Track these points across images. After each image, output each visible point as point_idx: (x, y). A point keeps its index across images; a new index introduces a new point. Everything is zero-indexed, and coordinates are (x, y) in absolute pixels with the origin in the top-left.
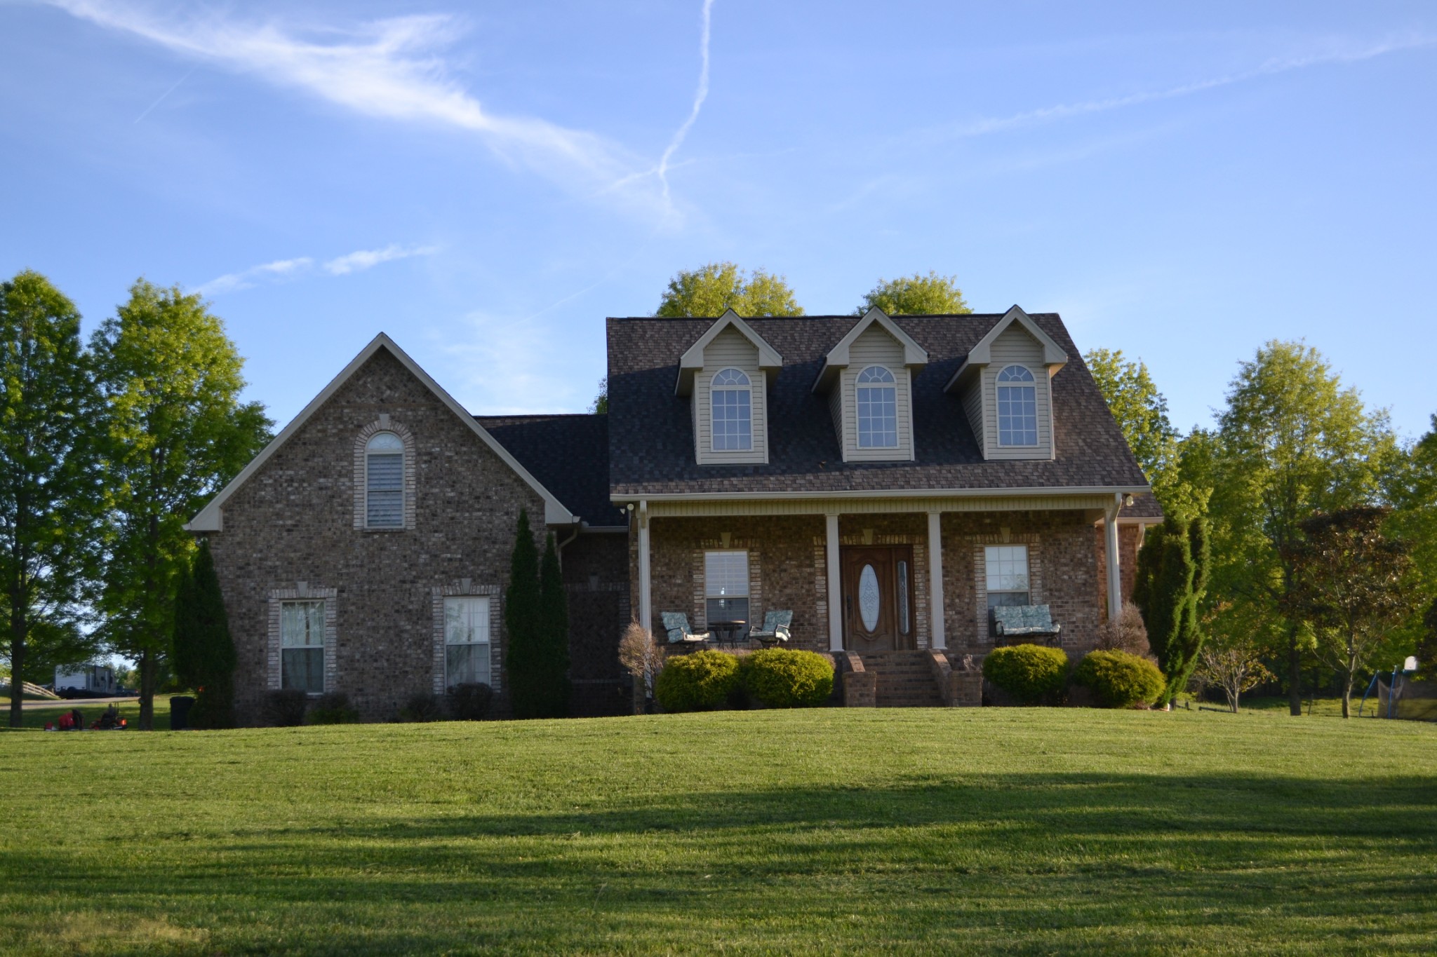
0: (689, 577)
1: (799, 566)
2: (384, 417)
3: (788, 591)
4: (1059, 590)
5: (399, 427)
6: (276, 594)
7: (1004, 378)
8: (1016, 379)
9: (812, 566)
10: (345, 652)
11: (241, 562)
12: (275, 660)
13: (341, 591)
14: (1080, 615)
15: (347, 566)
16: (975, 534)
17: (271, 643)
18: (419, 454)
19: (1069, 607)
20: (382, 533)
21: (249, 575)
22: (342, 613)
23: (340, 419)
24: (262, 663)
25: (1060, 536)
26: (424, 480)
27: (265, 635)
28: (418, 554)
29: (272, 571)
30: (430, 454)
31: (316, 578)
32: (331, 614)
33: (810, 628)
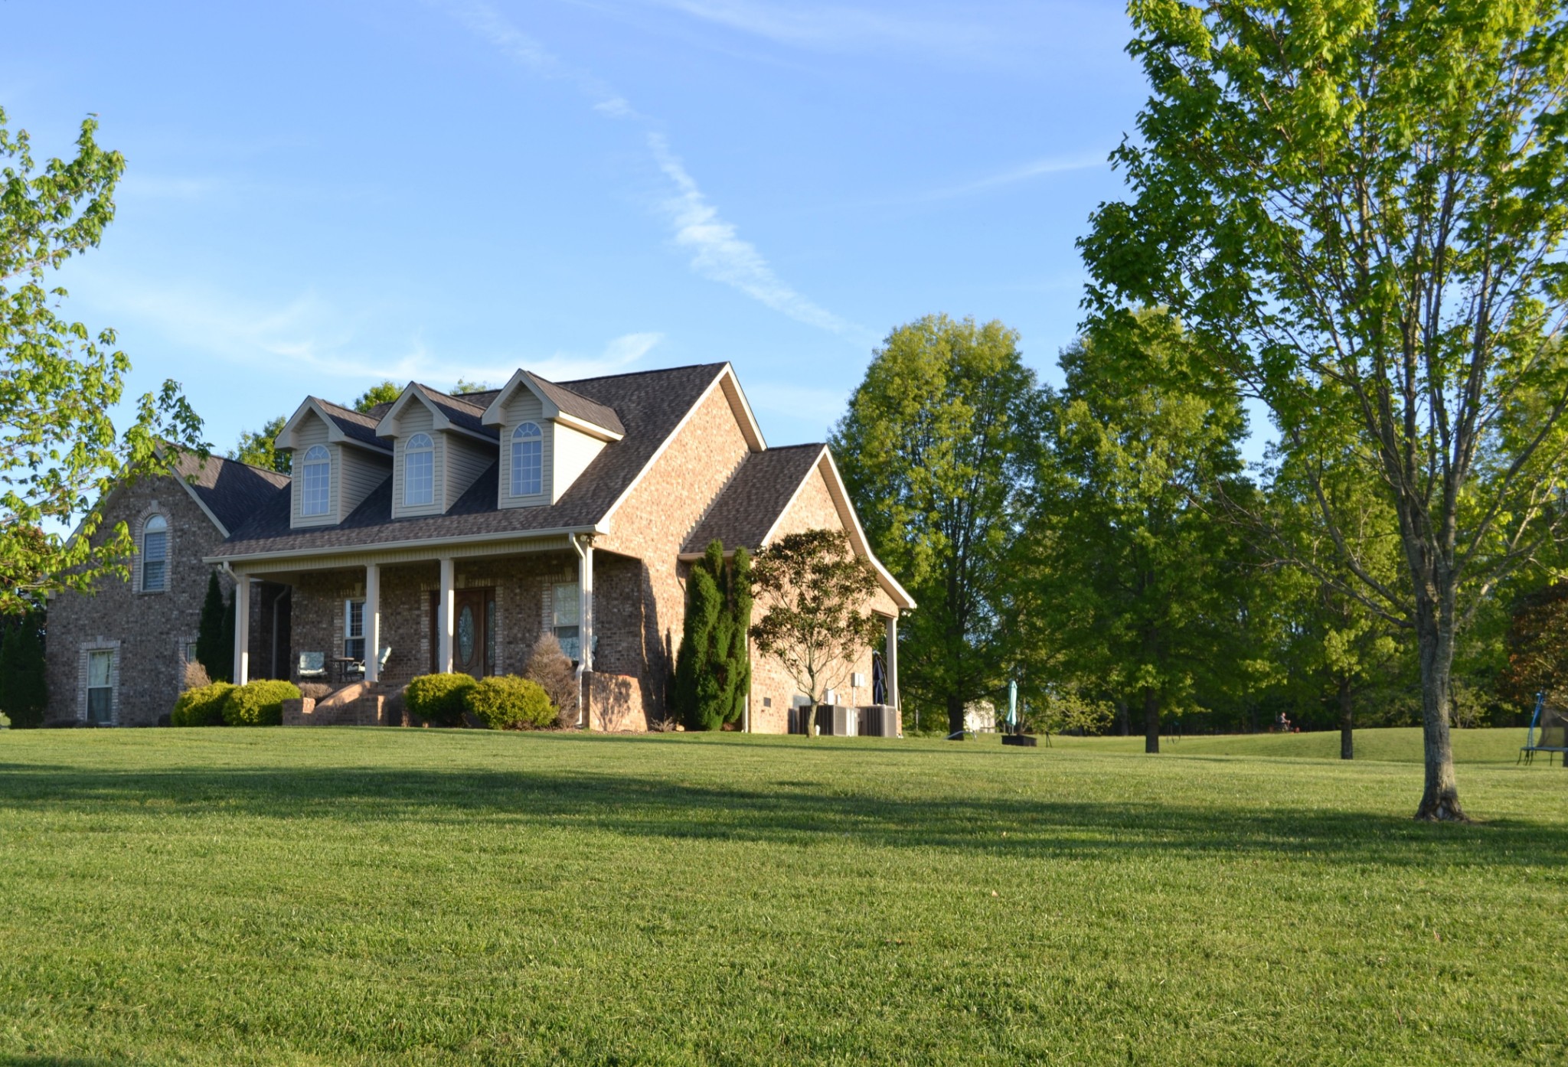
0: (331, 623)
1: (410, 609)
2: (154, 503)
3: (401, 631)
4: (609, 622)
5: (164, 510)
6: (84, 646)
7: (518, 434)
8: (527, 435)
9: (419, 609)
10: (124, 690)
11: (65, 622)
12: (82, 697)
13: (123, 642)
14: (624, 644)
15: (128, 622)
16: (543, 574)
17: (81, 684)
18: (175, 531)
19: (616, 638)
20: (150, 595)
21: (69, 632)
22: (123, 659)
23: (127, 507)
24: (74, 700)
25: (613, 573)
26: (178, 551)
27: (76, 678)
28: (171, 610)
29: (82, 628)
30: (182, 530)
31: (108, 633)
32: (115, 660)
33: (415, 662)
